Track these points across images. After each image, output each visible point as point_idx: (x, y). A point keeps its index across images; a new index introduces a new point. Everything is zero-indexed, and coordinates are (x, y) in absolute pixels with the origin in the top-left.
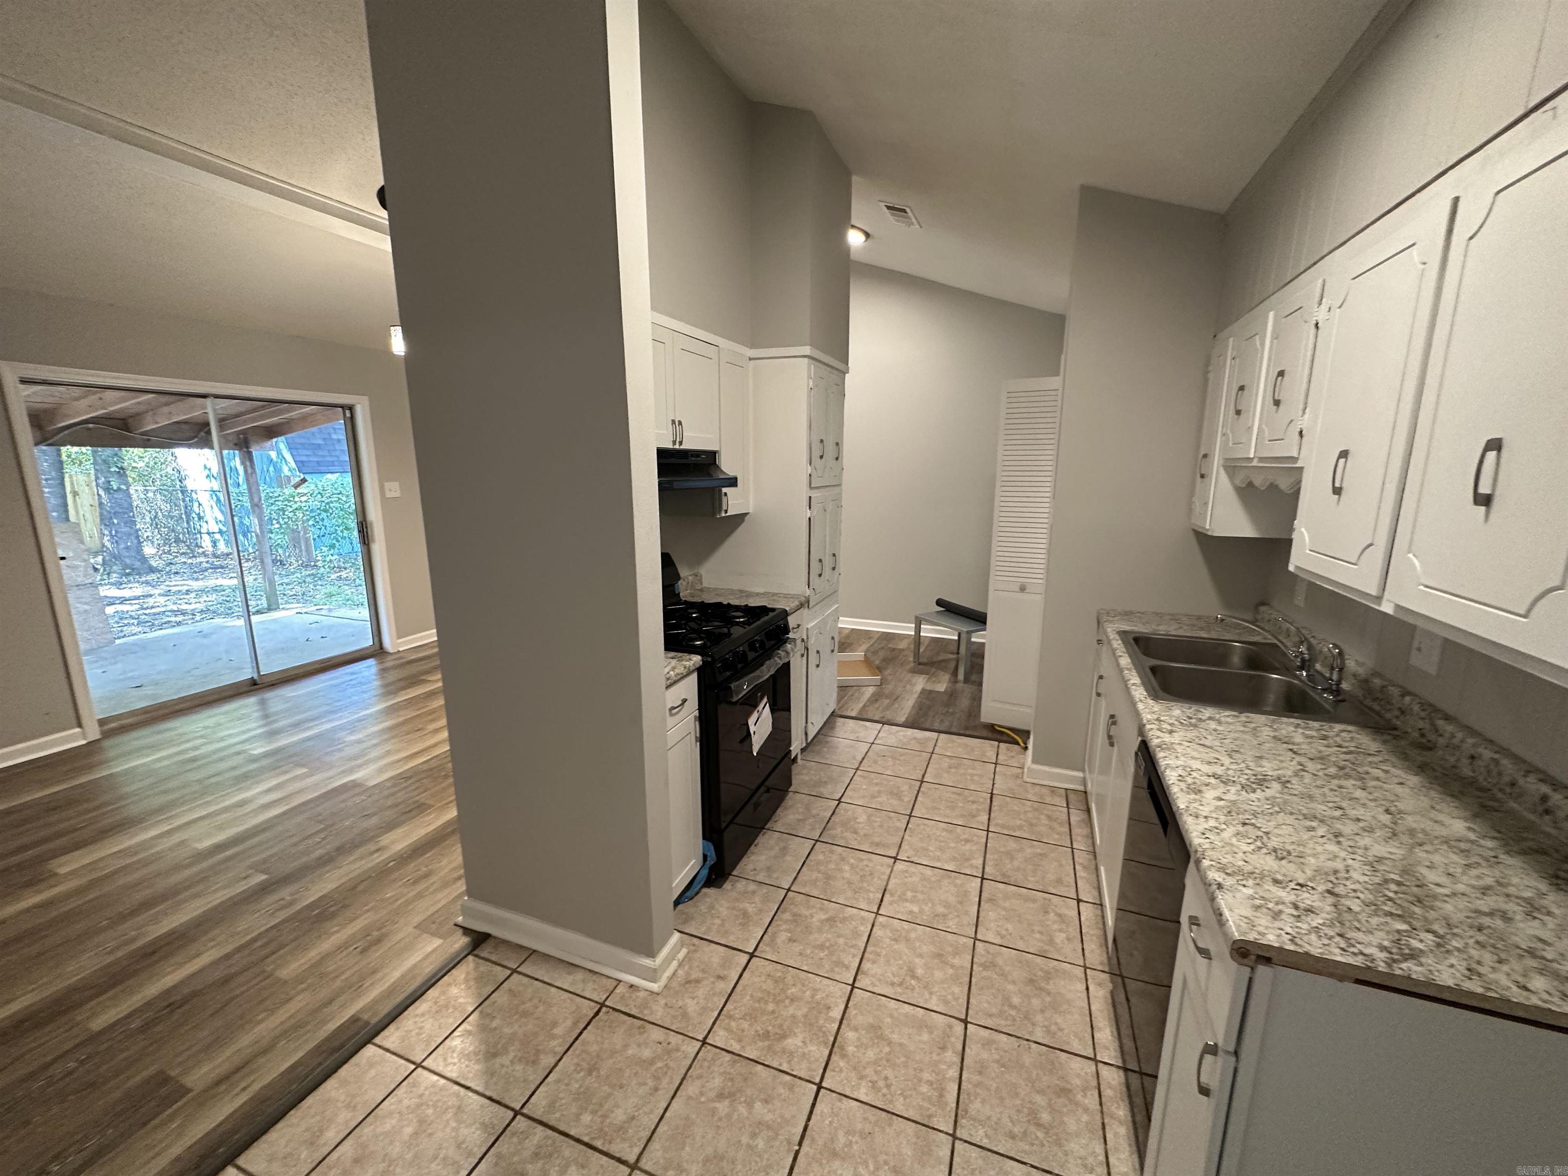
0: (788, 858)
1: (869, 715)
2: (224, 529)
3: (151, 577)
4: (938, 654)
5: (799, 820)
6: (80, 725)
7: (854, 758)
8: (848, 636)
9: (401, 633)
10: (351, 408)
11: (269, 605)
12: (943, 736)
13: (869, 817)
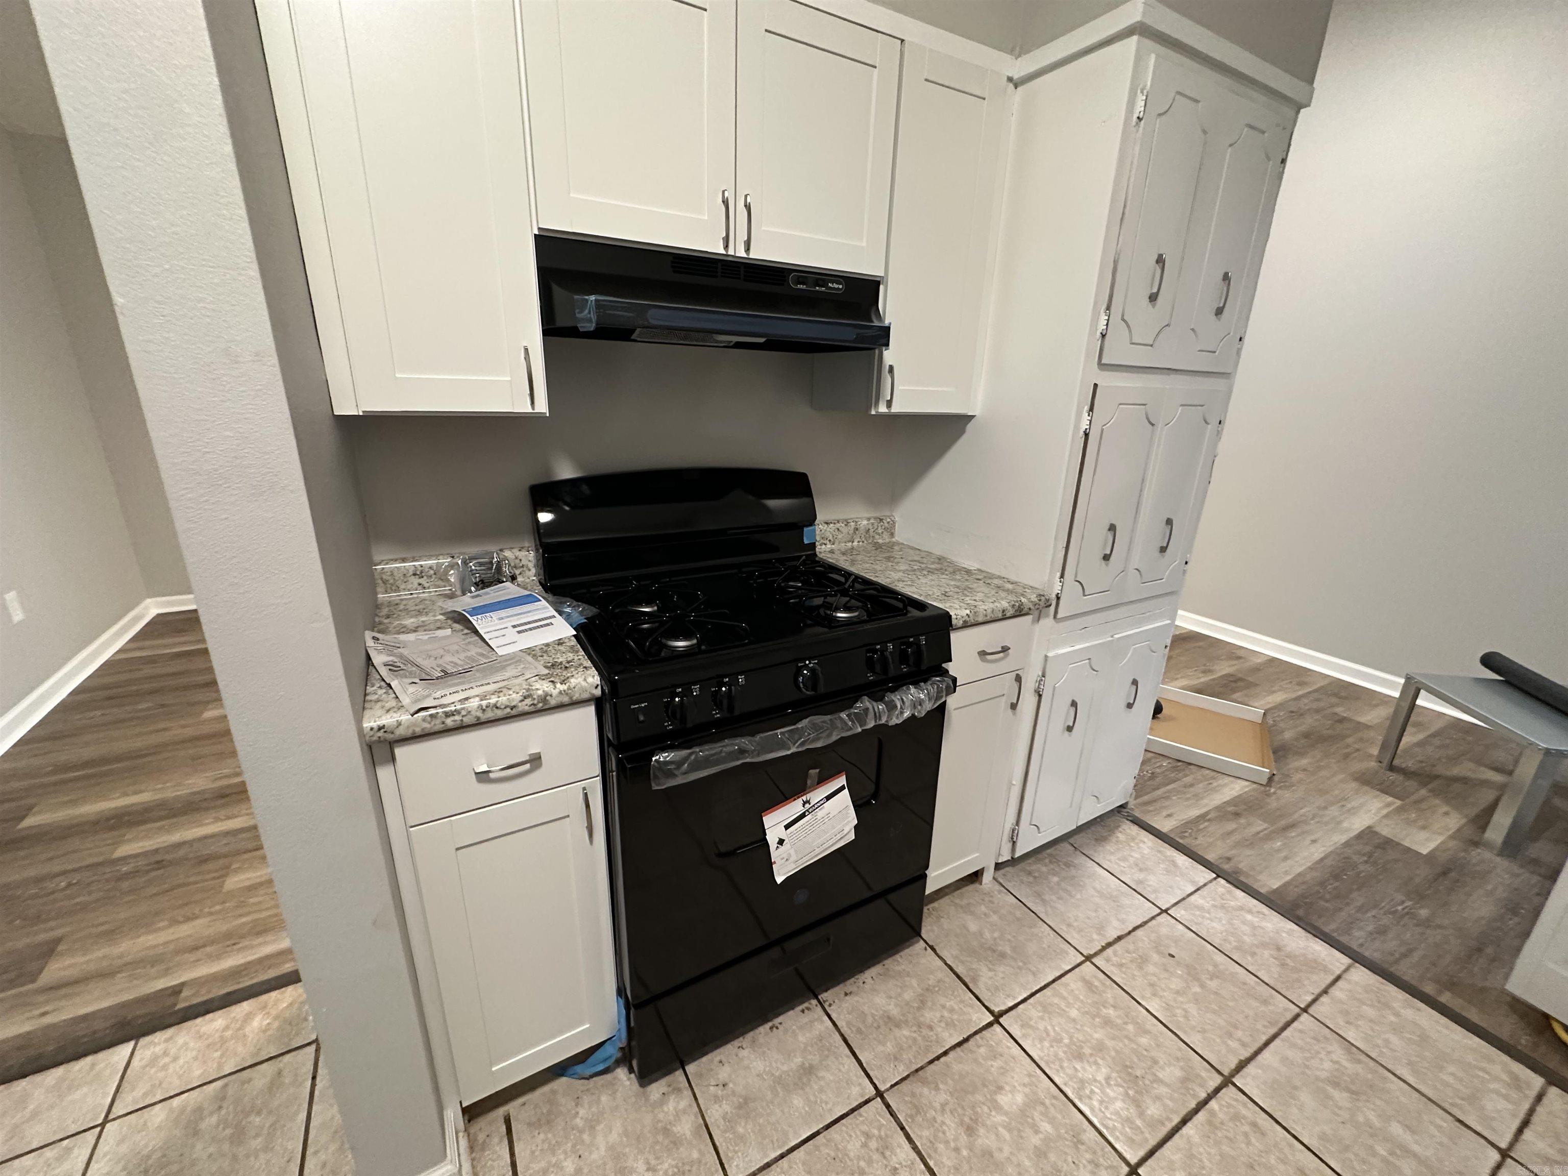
0: (797, 1101)
1: (1198, 843)
4: (1454, 760)
5: (889, 1019)
7: (1100, 929)
8: (1257, 669)
12: (1360, 975)
13: (1033, 1102)
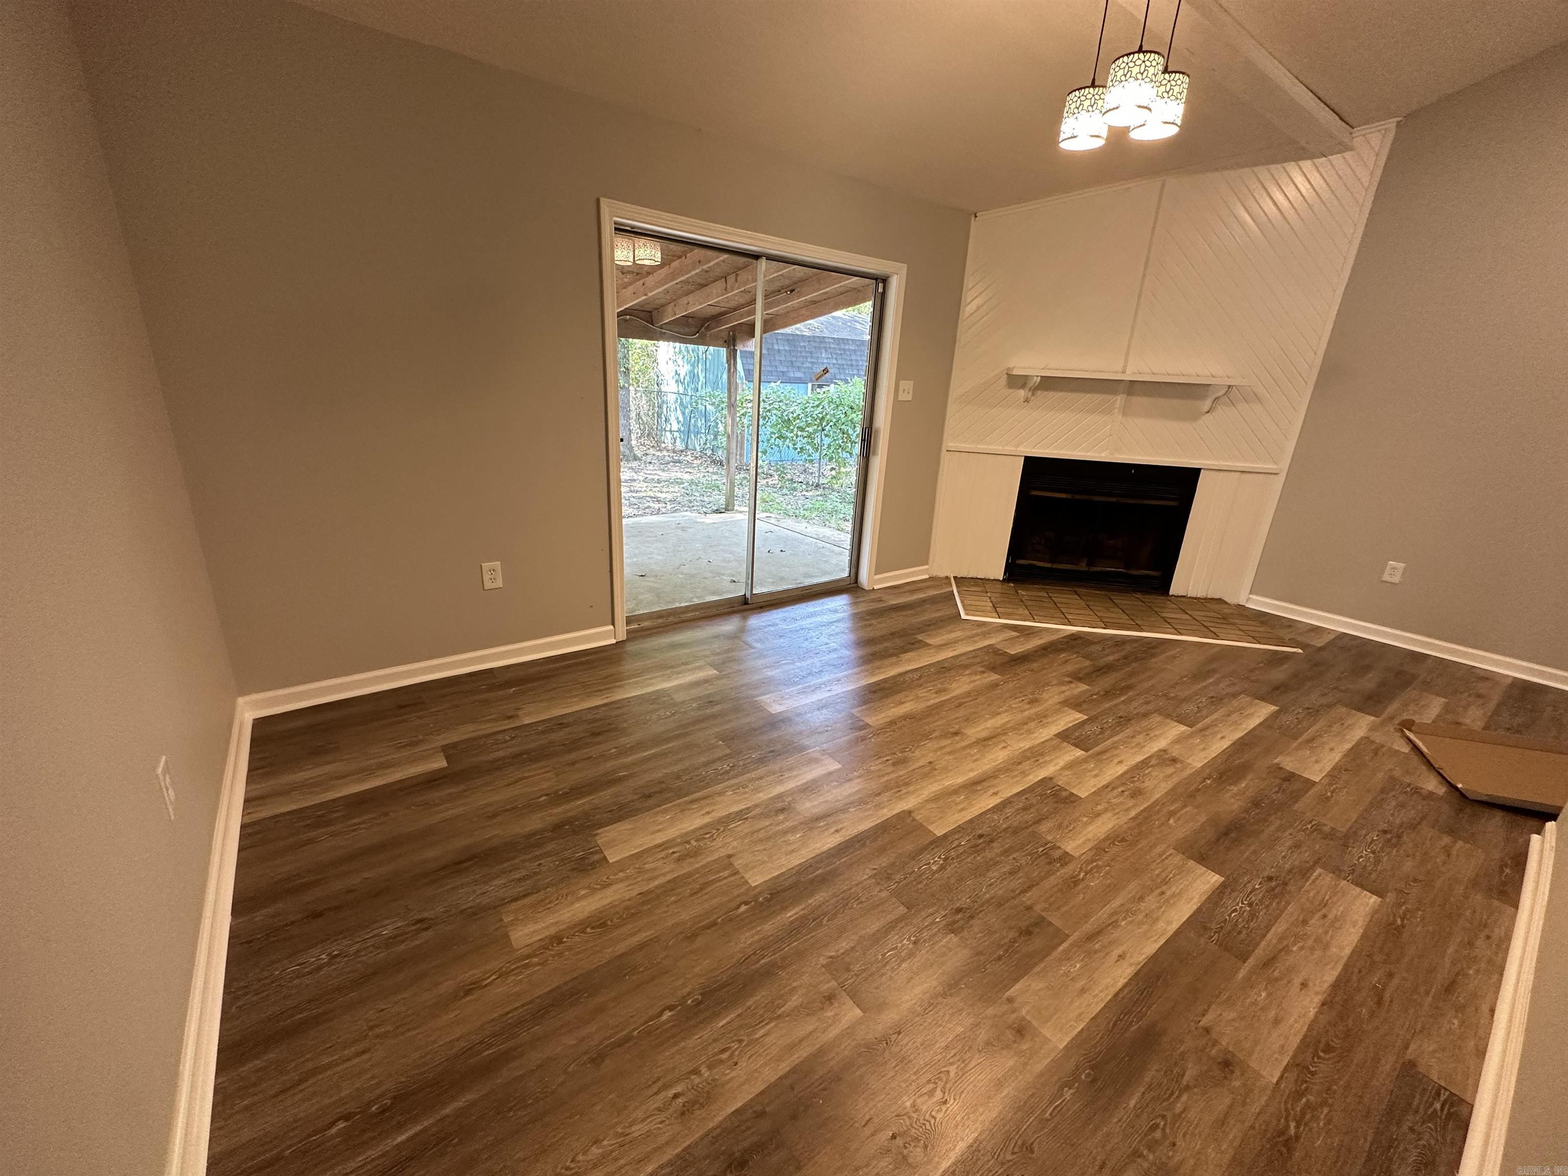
2: (682, 429)
3: (635, 464)
6: (613, 624)
9: (880, 568)
10: (884, 280)
11: (727, 505)
